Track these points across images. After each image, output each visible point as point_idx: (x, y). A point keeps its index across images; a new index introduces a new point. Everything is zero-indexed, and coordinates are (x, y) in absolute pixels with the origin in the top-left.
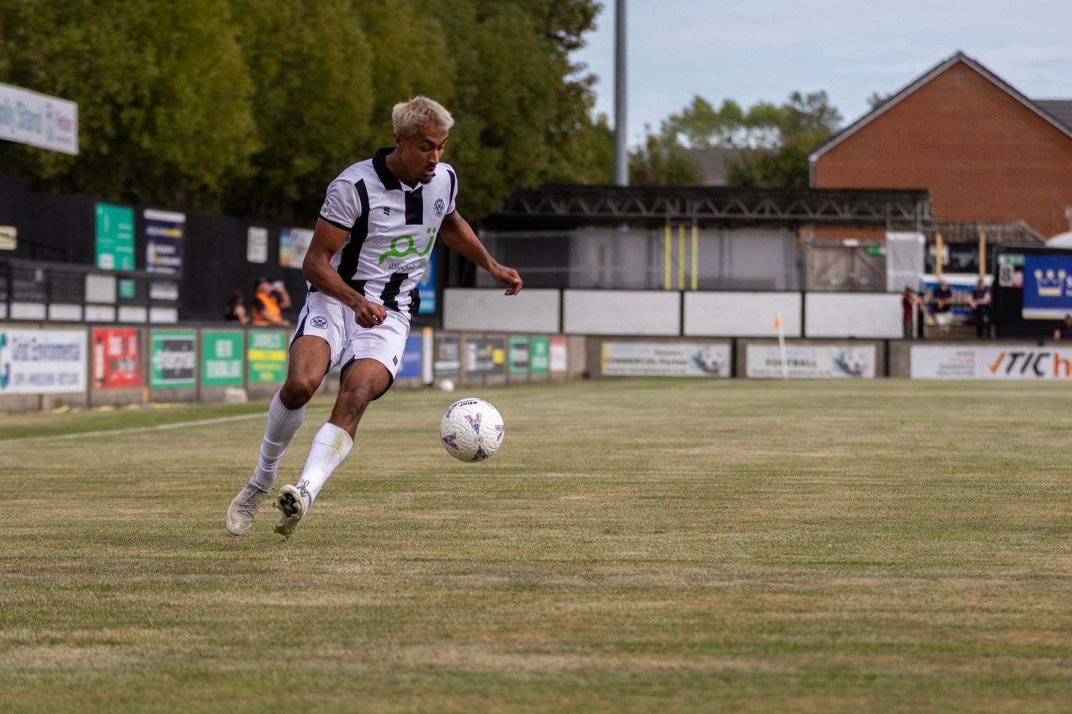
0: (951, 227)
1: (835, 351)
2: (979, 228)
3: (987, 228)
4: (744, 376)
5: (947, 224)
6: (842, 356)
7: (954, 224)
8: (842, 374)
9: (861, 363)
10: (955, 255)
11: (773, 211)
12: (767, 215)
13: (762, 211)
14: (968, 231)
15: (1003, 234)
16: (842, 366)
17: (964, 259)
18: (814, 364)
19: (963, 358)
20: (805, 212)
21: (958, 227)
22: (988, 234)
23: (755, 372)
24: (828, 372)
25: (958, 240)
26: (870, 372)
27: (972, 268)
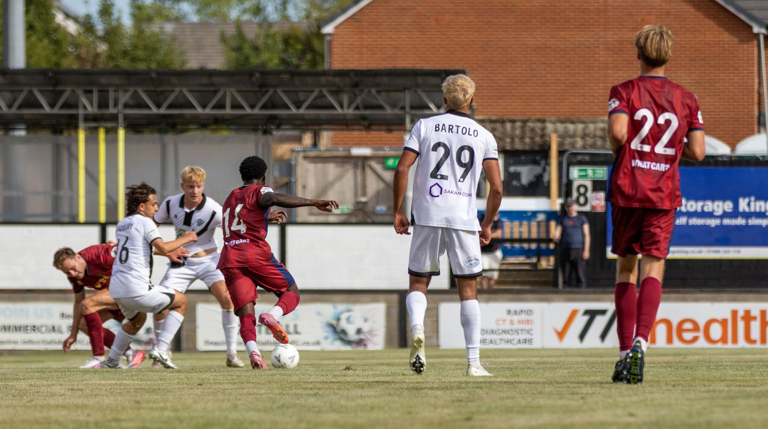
0: (508, 126)
1: (327, 310)
2: (550, 127)
3: (560, 127)
4: (193, 349)
5: (503, 122)
6: (338, 319)
7: (513, 121)
8: (338, 346)
9: (365, 327)
10: (512, 169)
11: (236, 106)
12: (228, 111)
13: (220, 106)
14: (533, 130)
15: (584, 136)
16: (340, 334)
17: (526, 173)
18: (297, 332)
19: (516, 318)
20: (286, 107)
21: (518, 124)
22: (562, 137)
23: (207, 343)
24: (318, 343)
25: (518, 146)
26: (377, 343)
27: (537, 188)
